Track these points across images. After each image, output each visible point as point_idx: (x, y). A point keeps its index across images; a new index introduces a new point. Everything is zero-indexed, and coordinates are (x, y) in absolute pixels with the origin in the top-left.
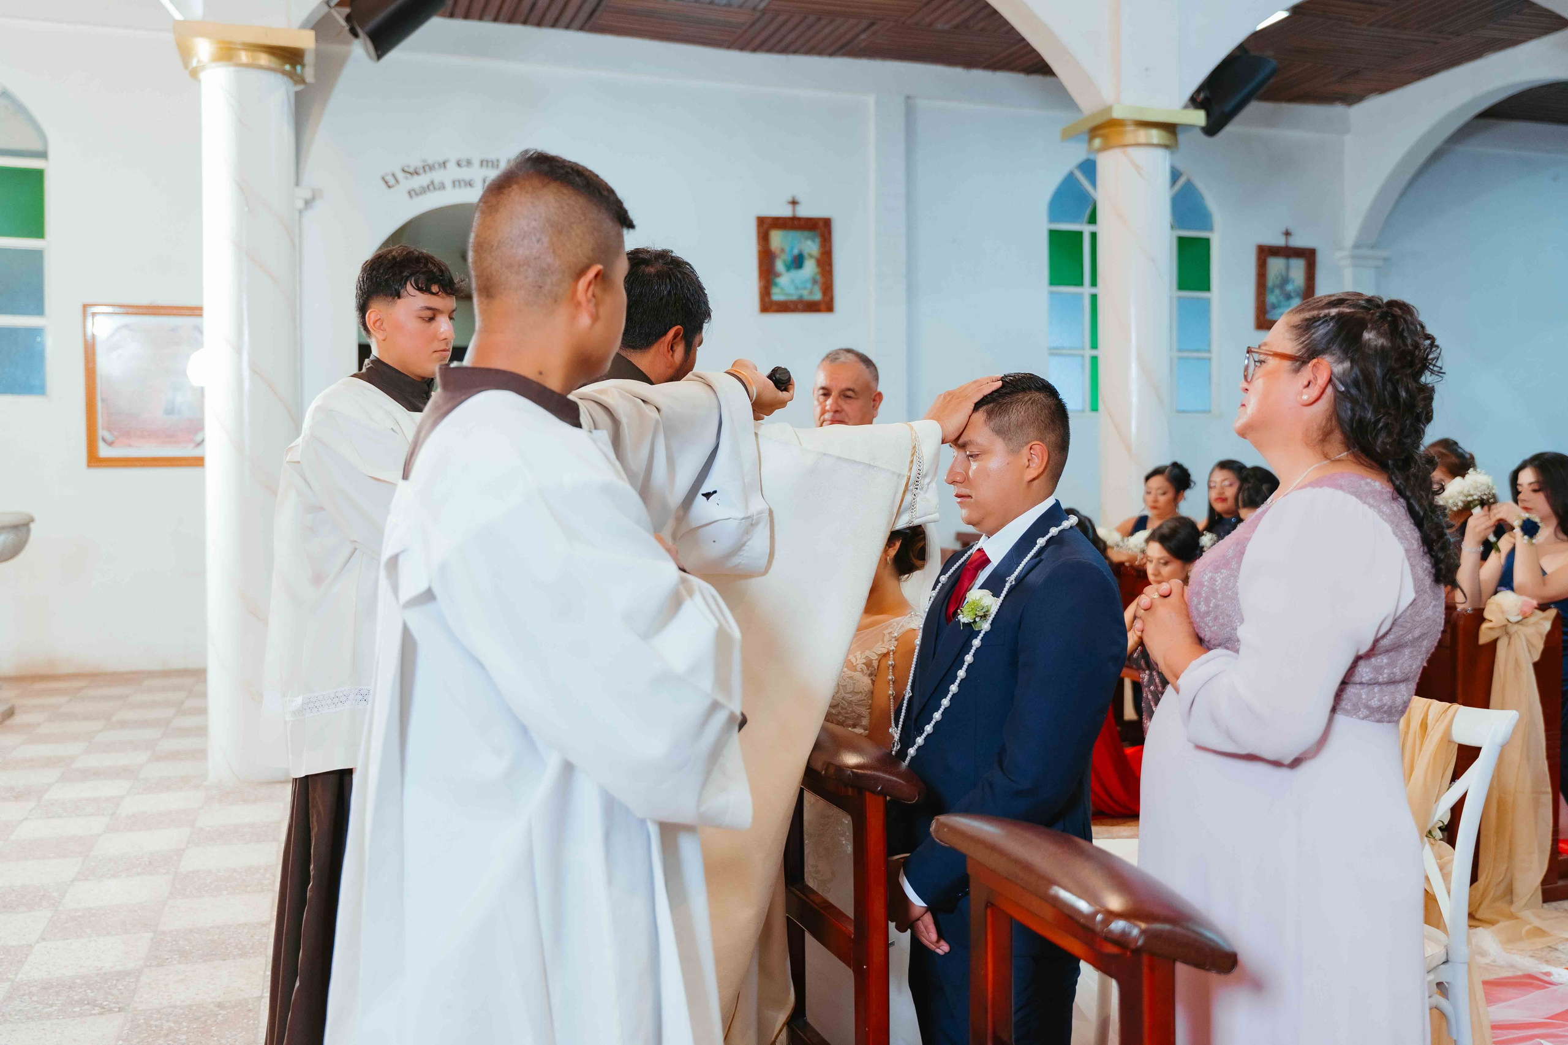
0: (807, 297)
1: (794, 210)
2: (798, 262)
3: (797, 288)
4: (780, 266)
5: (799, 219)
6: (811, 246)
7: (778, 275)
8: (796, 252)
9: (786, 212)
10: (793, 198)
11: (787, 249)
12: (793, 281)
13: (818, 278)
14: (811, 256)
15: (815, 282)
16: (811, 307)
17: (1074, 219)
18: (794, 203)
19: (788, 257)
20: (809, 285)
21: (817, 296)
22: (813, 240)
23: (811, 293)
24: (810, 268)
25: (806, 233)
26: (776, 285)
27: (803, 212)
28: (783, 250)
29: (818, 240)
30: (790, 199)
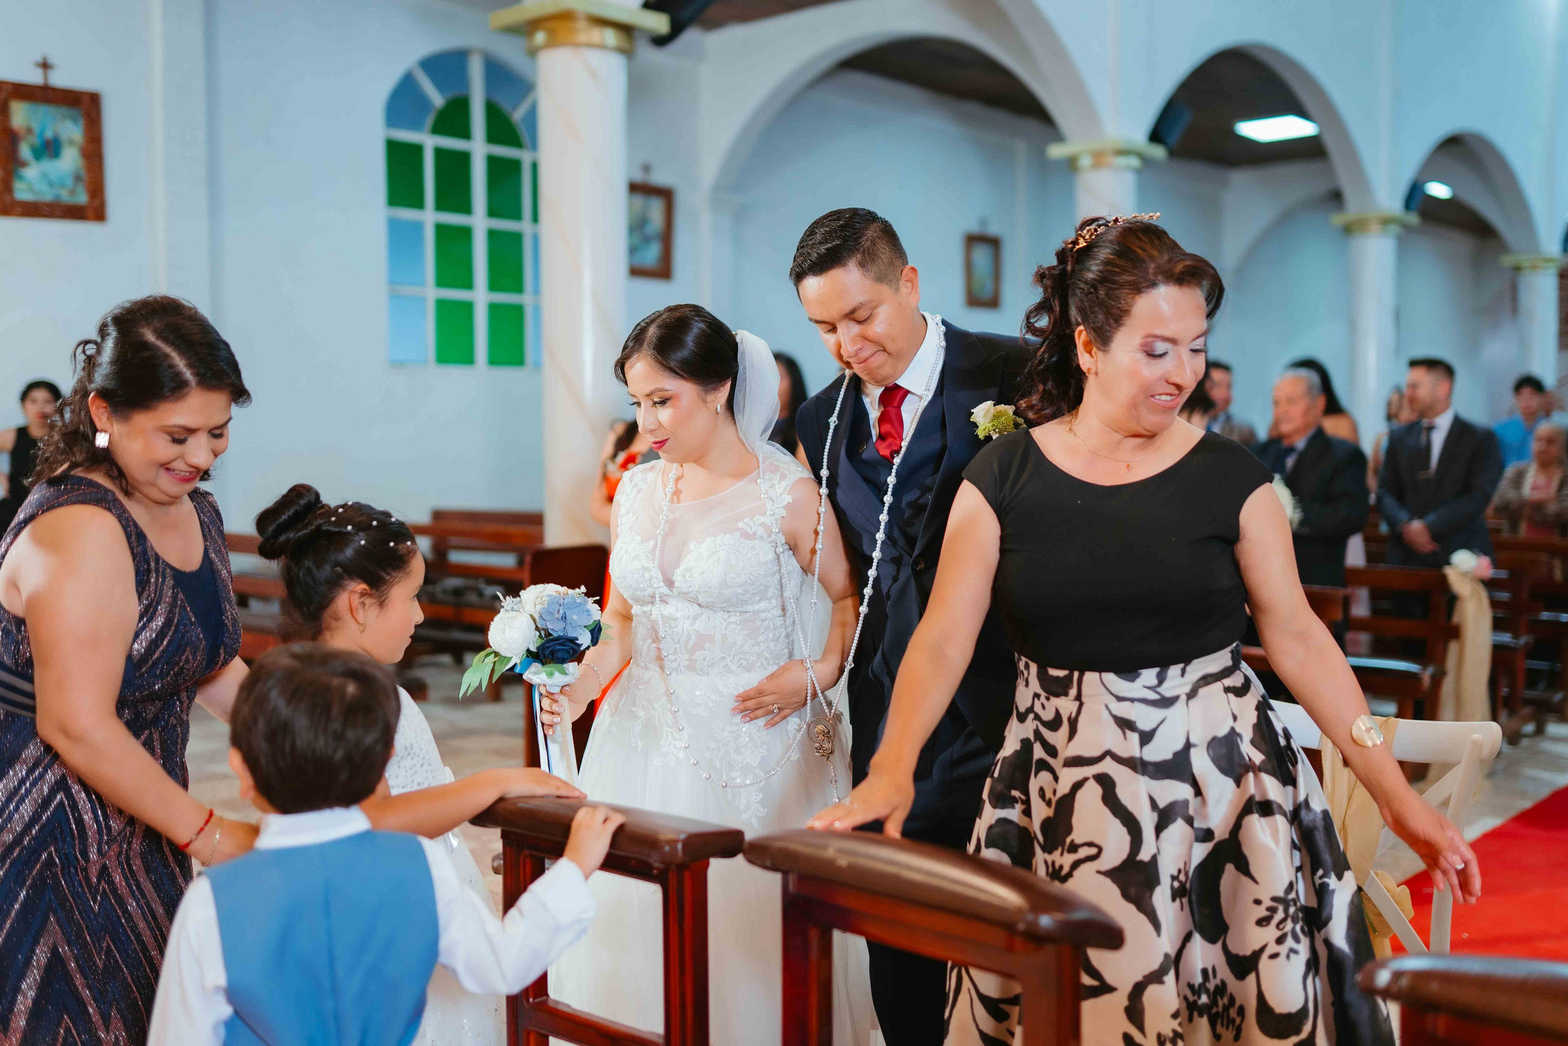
0: (65, 197)
1: (46, 77)
2: (50, 148)
3: (51, 184)
4: (25, 151)
5: (54, 90)
6: (72, 131)
7: (24, 164)
8: (49, 134)
9: (33, 77)
10: (45, 59)
11: (36, 127)
12: (45, 176)
13: (83, 173)
14: (71, 142)
15: (78, 179)
16: (74, 213)
17: (416, 126)
18: (45, 66)
19: (36, 140)
20: (70, 182)
21: (82, 198)
22: (75, 121)
23: (73, 192)
24: (70, 160)
25: (64, 110)
26: (20, 178)
27: (60, 79)
28: (29, 131)
29: (81, 122)
30: (40, 60)
